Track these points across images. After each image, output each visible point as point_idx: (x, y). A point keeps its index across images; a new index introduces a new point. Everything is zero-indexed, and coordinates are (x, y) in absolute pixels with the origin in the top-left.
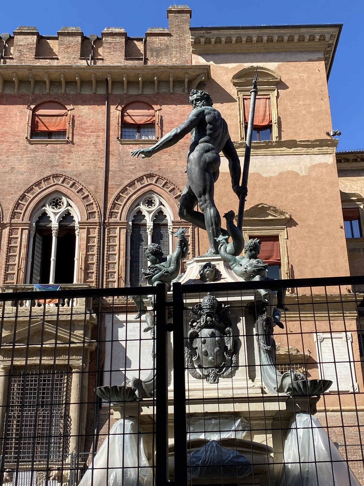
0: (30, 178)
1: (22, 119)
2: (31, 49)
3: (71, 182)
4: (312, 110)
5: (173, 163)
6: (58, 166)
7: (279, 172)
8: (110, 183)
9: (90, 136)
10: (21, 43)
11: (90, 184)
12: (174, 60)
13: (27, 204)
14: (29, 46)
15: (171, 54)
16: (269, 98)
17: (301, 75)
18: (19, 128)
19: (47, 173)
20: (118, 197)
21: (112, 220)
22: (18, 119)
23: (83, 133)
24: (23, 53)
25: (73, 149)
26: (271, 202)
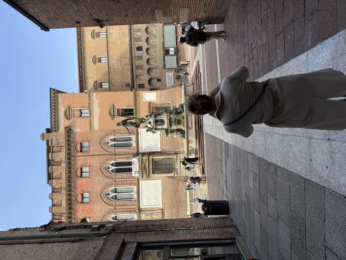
0: (101, 176)
3: (102, 164)
5: (96, 137)
6: (97, 168)
7: (98, 108)
8: (102, 154)
9: (87, 161)
11: (103, 159)
13: (109, 176)
14: (57, 181)
15: (59, 139)
16: (74, 110)
17: (66, 101)
19: (100, 171)
20: (107, 151)
21: (114, 152)
22: (82, 181)
23: (86, 162)
25: (92, 165)
26: (108, 110)
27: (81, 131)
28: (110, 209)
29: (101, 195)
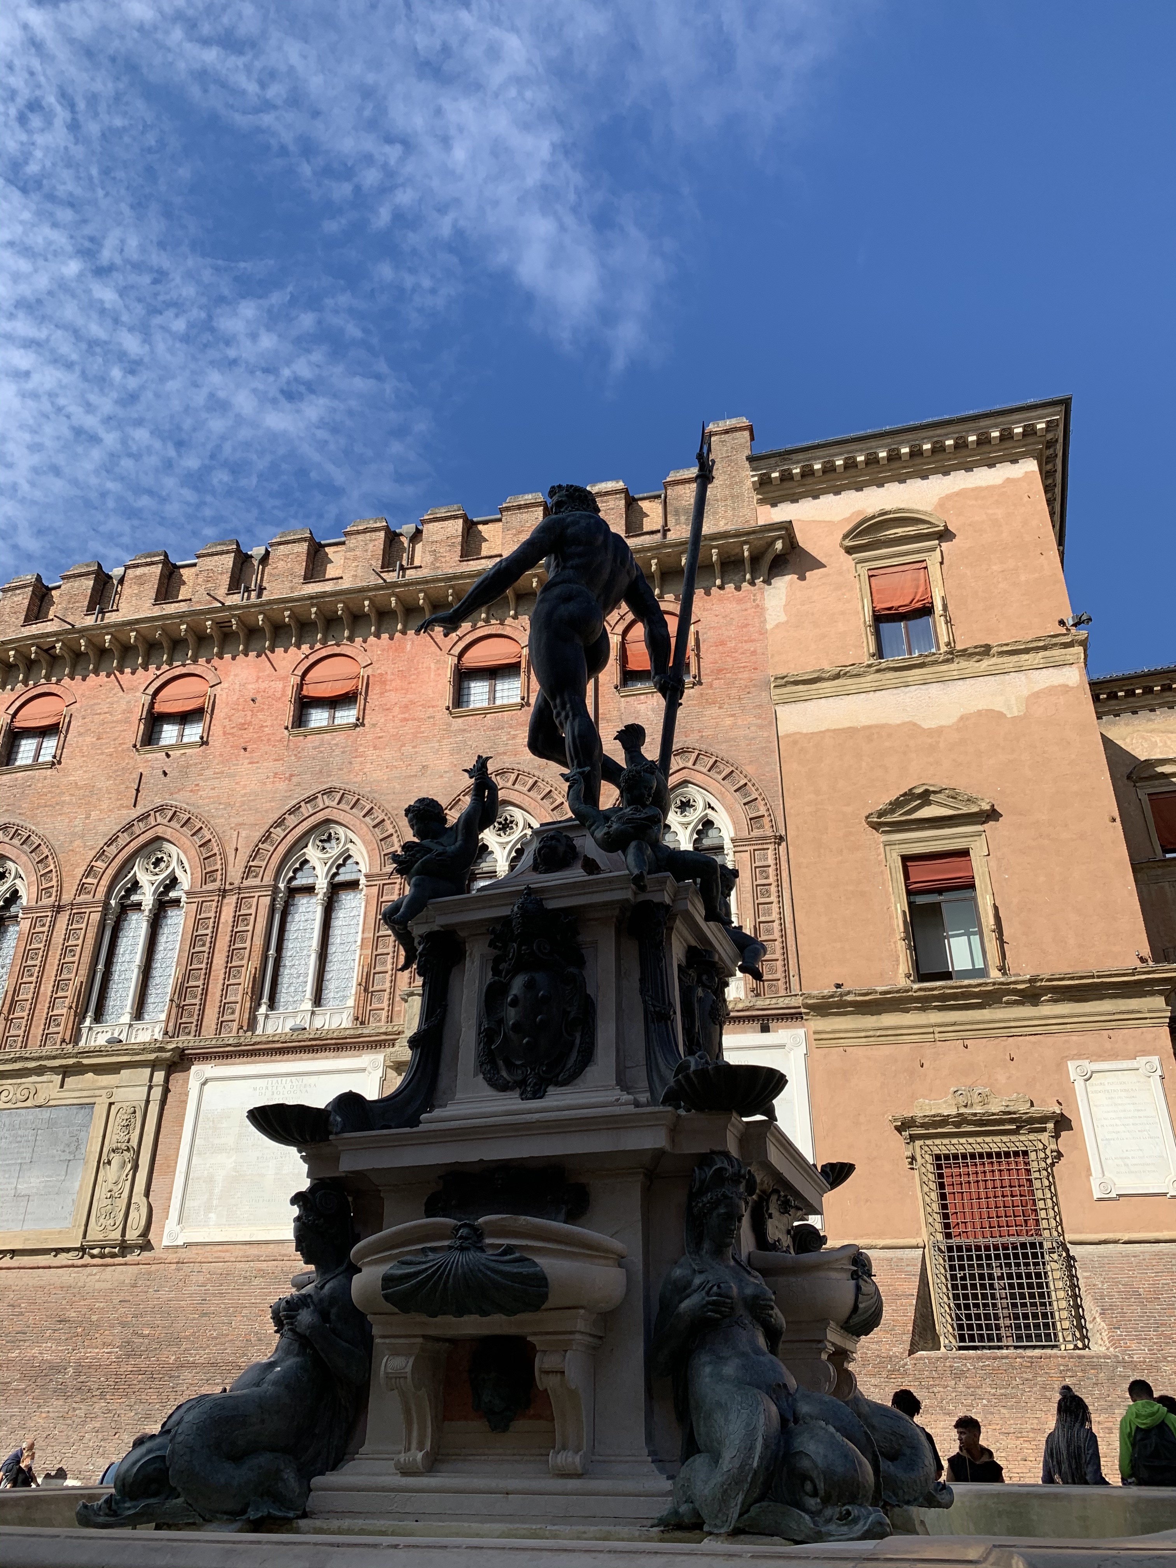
0: (455, 781)
1: (439, 675)
2: (453, 545)
3: (531, 782)
4: (1023, 578)
5: (729, 721)
6: (505, 753)
7: (959, 715)
10: (434, 538)
12: (722, 523)
14: (450, 542)
16: (926, 568)
17: (990, 511)
18: (434, 693)
22: (432, 676)
24: (438, 555)
26: (946, 781)
27: (769, 626)
28: (231, 859)
29: (329, 792)
